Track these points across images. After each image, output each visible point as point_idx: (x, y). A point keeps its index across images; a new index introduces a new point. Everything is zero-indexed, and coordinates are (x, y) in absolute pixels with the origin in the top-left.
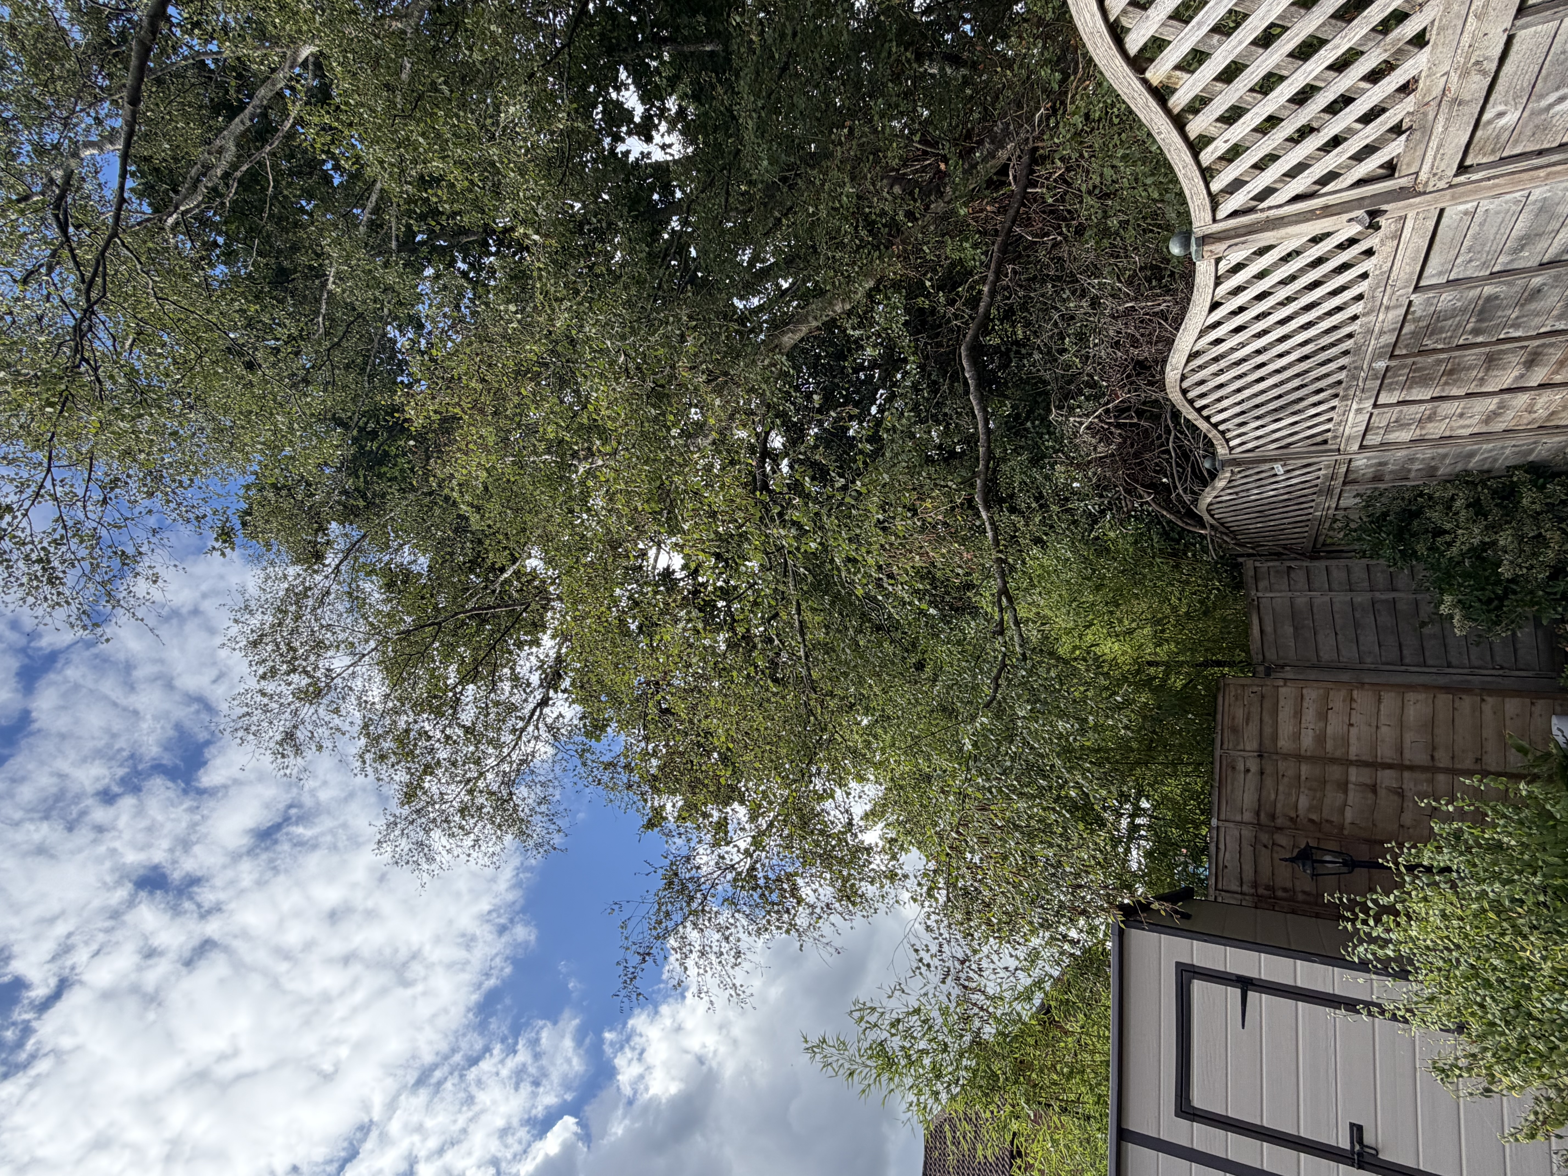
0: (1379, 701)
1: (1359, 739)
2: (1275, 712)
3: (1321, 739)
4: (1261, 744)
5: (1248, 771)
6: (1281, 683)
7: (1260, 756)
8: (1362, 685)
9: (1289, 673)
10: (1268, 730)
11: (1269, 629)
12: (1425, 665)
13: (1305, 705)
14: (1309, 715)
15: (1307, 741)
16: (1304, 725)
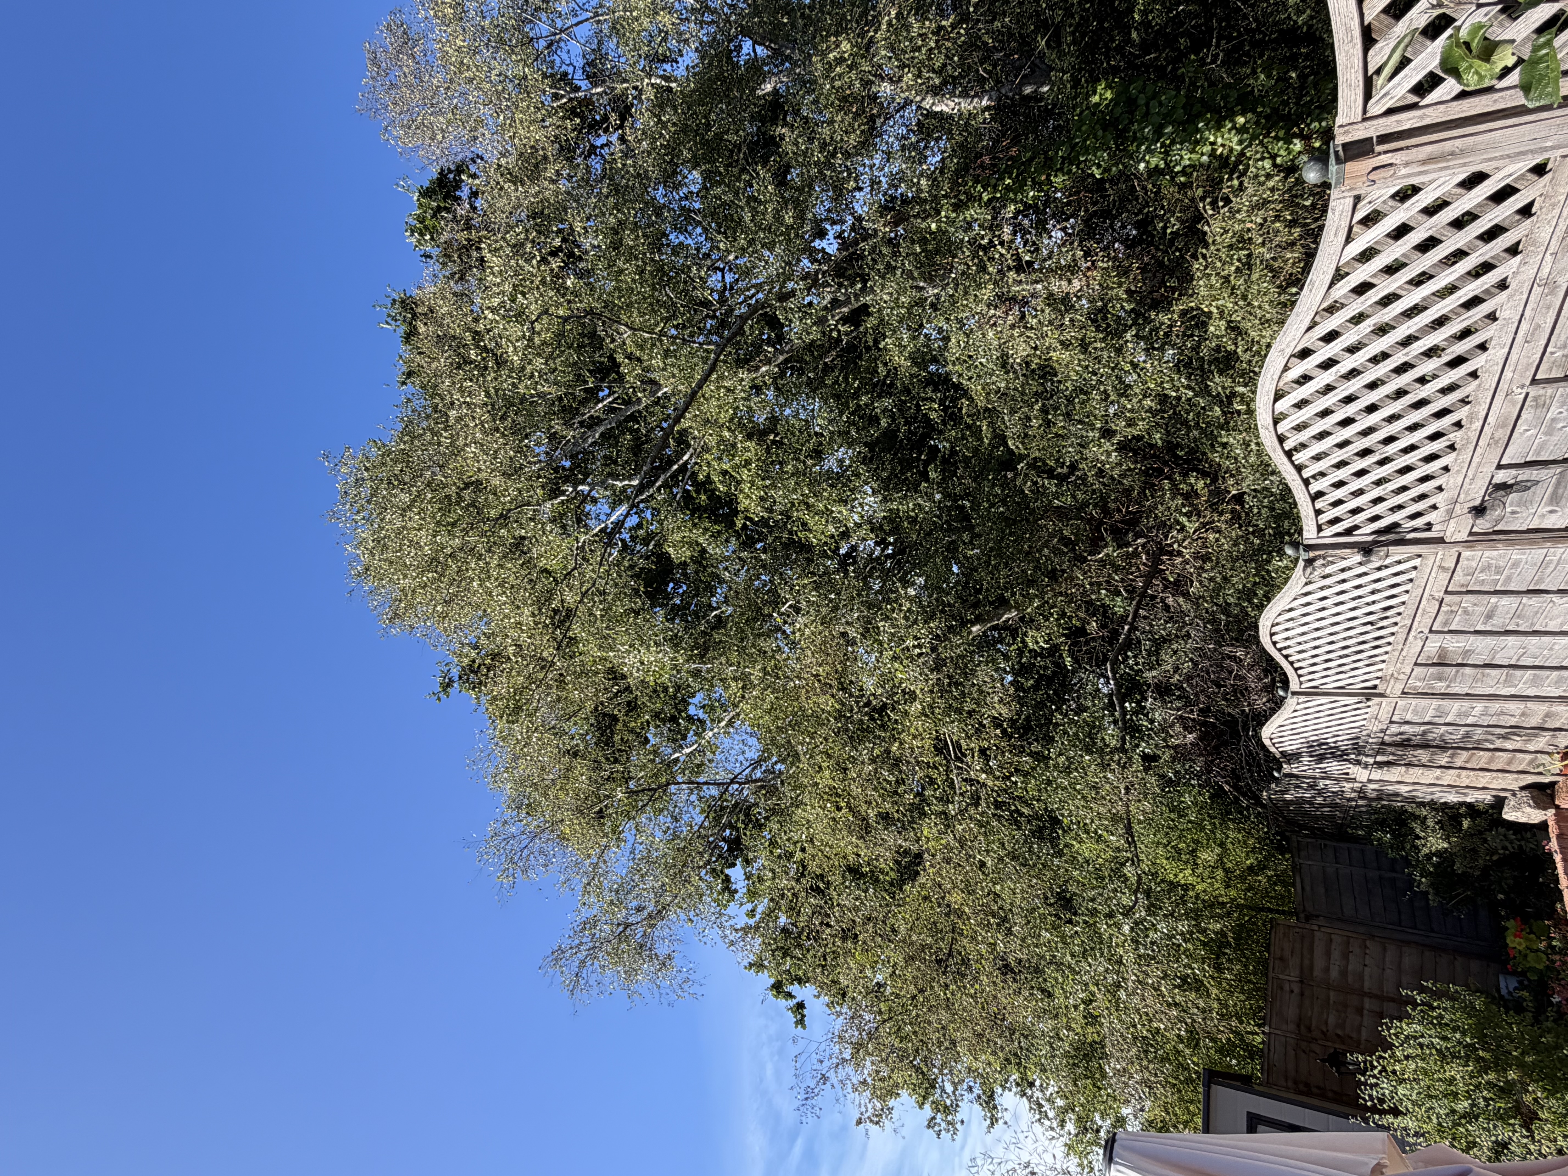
0: (1385, 950)
1: (1371, 977)
2: (1311, 950)
3: (1344, 973)
4: (1301, 971)
5: (1292, 991)
6: (1316, 928)
7: (1301, 982)
8: (1372, 937)
9: (1321, 921)
10: (1306, 962)
11: (1308, 888)
12: (1415, 928)
13: (1333, 947)
14: (1336, 955)
15: (1334, 973)
16: (1332, 962)
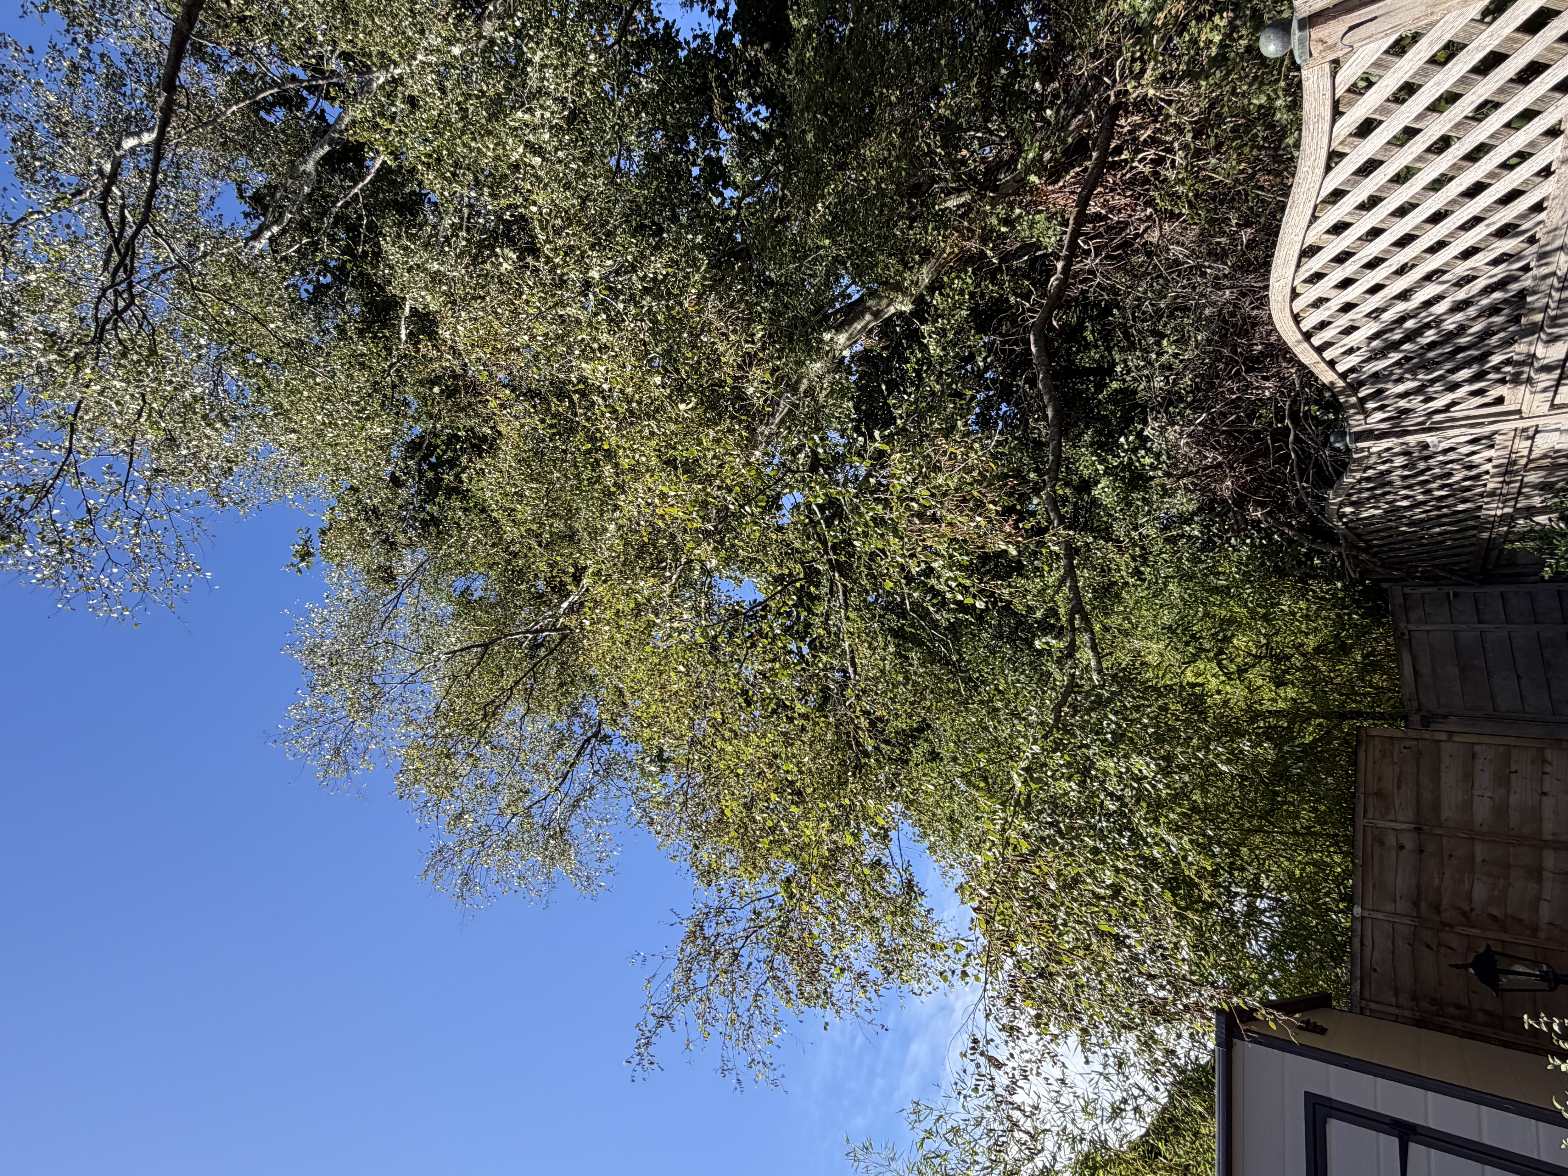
1: (1555, 813)
2: (1436, 775)
3: (1501, 809)
4: (1418, 812)
5: (1401, 848)
6: (1443, 737)
7: (1418, 830)
8: (1557, 742)
9: (1453, 724)
10: (1427, 795)
11: (1425, 670)
13: (1479, 766)
14: (1484, 779)
15: (1482, 811)
16: (1476, 792)
